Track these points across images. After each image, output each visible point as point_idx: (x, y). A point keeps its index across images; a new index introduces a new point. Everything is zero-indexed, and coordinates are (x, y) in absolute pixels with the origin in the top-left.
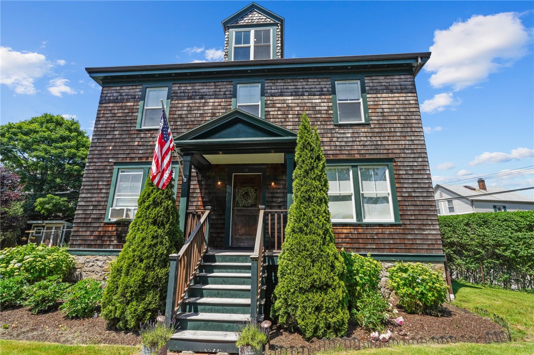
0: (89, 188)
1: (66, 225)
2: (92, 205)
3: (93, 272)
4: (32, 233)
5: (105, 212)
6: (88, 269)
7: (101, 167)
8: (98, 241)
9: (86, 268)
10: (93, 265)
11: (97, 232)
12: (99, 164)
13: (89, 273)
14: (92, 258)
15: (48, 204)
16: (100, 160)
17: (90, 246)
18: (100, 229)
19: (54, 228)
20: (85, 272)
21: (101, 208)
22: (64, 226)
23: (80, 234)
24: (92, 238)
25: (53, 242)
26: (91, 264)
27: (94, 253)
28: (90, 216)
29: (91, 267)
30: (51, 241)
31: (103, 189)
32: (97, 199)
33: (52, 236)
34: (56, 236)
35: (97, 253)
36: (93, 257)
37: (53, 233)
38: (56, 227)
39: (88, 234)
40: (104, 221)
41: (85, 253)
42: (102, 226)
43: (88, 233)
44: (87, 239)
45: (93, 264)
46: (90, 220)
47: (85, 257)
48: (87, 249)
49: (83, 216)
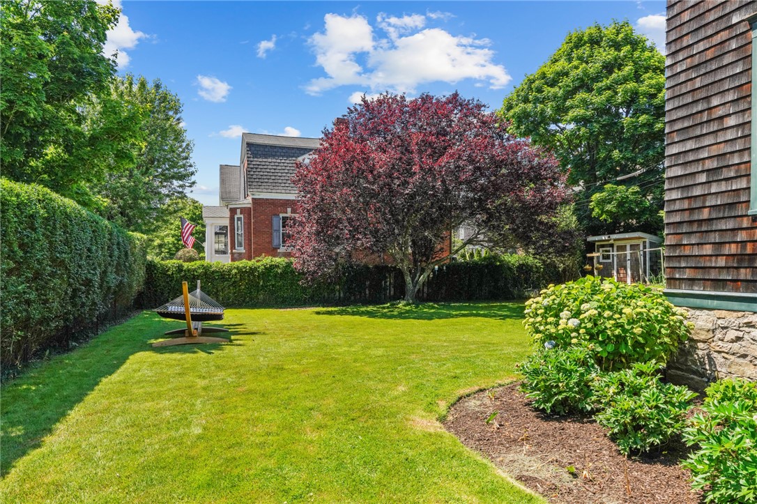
0: (686, 124)
1: (647, 241)
2: (703, 171)
3: (744, 356)
4: (598, 257)
5: (749, 182)
6: (727, 346)
7: (709, 54)
8: (743, 271)
9: (720, 343)
10: (738, 339)
11: (733, 246)
12: (701, 47)
13: (732, 358)
14: (732, 318)
15: (610, 203)
16: (702, 34)
17: (718, 283)
18: (741, 236)
19: (628, 247)
20: (719, 352)
21: (732, 174)
22: (644, 242)
23: (687, 252)
24: (722, 262)
25: (632, 274)
26: (732, 334)
27: (736, 305)
28: (704, 202)
29: (732, 341)
30: (629, 272)
31: (729, 115)
32: (715, 151)
33: (629, 263)
34: (635, 263)
35: (744, 306)
36: (735, 314)
37: (628, 258)
38: (631, 246)
39: (709, 252)
40: (750, 212)
41: (709, 303)
42: (745, 225)
43: (708, 250)
44: (708, 264)
45: (740, 334)
46: (705, 214)
47: (712, 313)
48: (713, 293)
49: (686, 205)
